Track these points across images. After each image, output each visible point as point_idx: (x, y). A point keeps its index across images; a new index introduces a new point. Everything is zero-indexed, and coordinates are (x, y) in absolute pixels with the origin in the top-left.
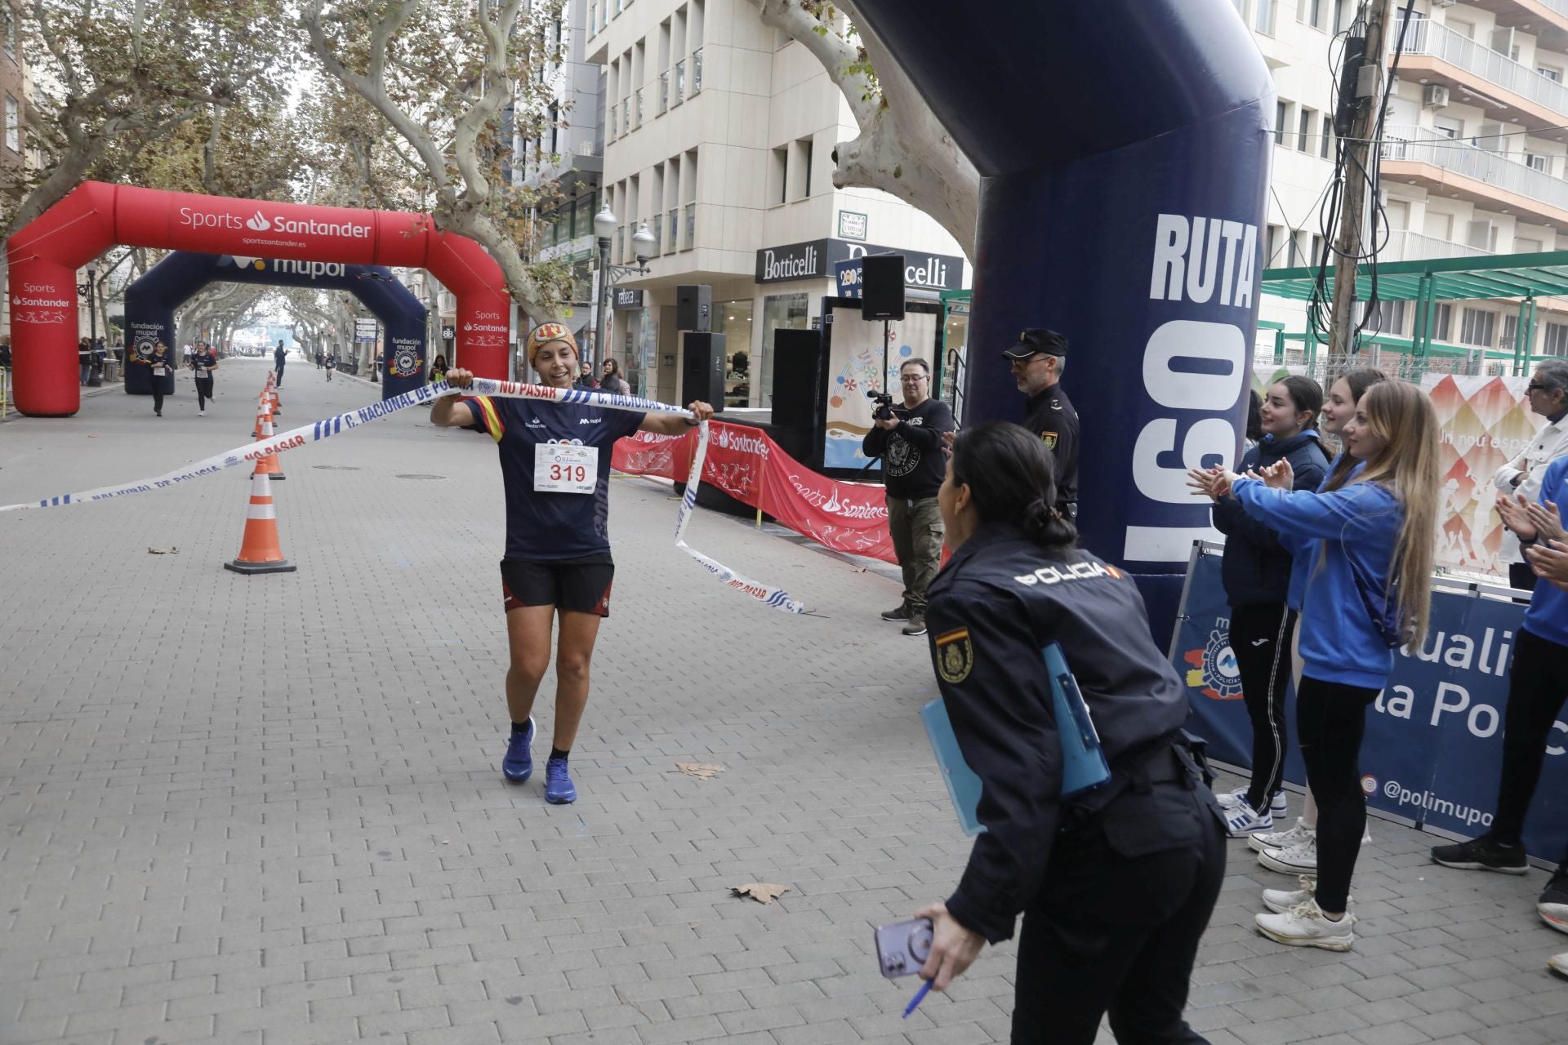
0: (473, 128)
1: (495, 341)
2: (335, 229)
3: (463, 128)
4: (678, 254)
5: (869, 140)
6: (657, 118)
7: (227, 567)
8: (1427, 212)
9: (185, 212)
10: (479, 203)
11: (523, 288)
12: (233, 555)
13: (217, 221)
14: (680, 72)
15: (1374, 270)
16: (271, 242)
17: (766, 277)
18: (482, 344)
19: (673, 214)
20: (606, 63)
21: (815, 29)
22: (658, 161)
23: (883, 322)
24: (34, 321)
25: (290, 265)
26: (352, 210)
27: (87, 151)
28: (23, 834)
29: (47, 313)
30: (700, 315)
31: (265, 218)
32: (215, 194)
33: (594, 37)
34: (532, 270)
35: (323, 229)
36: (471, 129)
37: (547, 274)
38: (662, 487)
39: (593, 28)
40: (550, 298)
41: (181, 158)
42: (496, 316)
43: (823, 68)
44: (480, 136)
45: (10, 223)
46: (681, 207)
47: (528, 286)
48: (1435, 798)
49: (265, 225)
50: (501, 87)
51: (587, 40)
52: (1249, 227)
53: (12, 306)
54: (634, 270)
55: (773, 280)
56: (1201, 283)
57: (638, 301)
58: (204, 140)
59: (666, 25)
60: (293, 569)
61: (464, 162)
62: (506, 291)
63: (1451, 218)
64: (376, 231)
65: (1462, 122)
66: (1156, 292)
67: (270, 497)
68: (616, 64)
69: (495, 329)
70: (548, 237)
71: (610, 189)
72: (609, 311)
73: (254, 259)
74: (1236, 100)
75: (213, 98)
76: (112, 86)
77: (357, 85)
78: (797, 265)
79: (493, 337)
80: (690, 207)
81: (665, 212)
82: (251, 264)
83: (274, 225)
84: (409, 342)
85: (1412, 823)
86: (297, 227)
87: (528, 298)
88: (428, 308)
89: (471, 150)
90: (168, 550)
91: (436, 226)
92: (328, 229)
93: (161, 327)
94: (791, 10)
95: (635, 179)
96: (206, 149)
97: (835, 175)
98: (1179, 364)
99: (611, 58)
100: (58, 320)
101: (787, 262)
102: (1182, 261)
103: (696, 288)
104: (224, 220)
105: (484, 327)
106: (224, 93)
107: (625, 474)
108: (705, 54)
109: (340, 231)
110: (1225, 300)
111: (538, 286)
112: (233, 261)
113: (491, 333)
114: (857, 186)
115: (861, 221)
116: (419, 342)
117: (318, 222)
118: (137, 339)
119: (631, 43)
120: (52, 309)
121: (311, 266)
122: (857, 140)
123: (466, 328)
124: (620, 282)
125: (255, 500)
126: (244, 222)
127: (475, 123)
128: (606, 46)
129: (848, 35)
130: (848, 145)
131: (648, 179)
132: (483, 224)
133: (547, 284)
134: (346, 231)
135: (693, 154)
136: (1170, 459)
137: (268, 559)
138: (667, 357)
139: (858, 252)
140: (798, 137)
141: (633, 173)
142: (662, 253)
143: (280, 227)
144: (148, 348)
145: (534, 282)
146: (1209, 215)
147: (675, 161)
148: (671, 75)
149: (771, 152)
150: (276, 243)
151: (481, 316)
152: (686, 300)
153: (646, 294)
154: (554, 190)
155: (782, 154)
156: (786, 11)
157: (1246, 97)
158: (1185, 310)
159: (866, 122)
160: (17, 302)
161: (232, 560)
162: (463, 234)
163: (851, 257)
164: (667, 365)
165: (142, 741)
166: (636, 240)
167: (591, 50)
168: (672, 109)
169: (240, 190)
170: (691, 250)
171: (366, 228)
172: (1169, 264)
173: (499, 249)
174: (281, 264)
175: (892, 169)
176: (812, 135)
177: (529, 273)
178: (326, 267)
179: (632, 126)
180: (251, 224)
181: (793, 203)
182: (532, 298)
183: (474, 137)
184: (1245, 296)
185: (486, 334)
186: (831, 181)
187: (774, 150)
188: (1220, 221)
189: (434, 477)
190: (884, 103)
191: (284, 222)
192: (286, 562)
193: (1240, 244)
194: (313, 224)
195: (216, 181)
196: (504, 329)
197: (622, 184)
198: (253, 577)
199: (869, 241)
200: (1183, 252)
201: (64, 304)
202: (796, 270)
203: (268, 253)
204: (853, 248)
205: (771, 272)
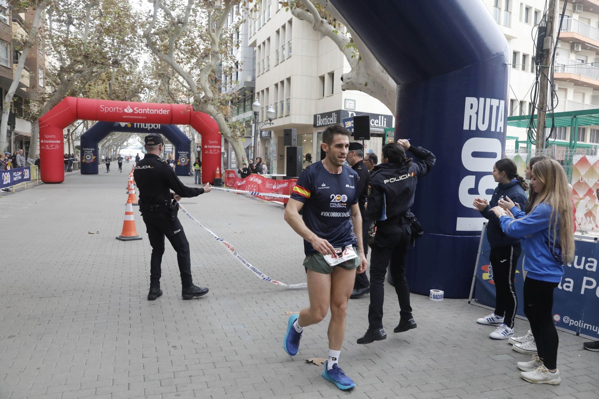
0: (207, 72)
1: (216, 151)
2: (156, 111)
3: (203, 73)
4: (284, 117)
5: (355, 72)
6: (275, 66)
7: (117, 238)
8: (574, 92)
9: (102, 107)
10: (209, 100)
11: (226, 131)
12: (119, 234)
13: (114, 110)
14: (284, 49)
15: (553, 116)
16: (133, 117)
17: (317, 125)
18: (211, 153)
19: (282, 102)
20: (256, 47)
21: (333, 31)
22: (276, 83)
23: (362, 141)
24: (48, 148)
25: (140, 125)
26: (163, 104)
27: (67, 86)
28: (42, 340)
29: (53, 145)
30: (293, 140)
31: (131, 108)
32: (113, 100)
33: (251, 37)
34: (229, 125)
35: (152, 112)
36: (206, 73)
37: (235, 126)
38: (280, 205)
39: (251, 34)
40: (236, 135)
41: (101, 87)
42: (216, 142)
43: (337, 46)
44: (209, 75)
45: (40, 113)
46: (285, 99)
47: (228, 131)
48: (584, 323)
49: (131, 111)
50: (217, 57)
51: (249, 38)
52: (501, 101)
53: (40, 143)
54: (268, 123)
55: (320, 126)
56: (483, 123)
57: (269, 135)
58: (109, 80)
59: (278, 32)
60: (141, 239)
61: (203, 85)
62: (220, 133)
63: (584, 94)
64: (172, 112)
65: (587, 57)
66: (466, 127)
67: (132, 212)
68: (259, 47)
69: (216, 147)
70: (235, 112)
71: (258, 93)
72: (259, 139)
73: (127, 123)
74: (494, 53)
75: (112, 65)
76: (77, 62)
77: (164, 58)
78: (329, 120)
79: (215, 150)
80: (288, 99)
81: (279, 101)
82: (126, 125)
83: (134, 111)
84: (184, 153)
85: (575, 333)
86: (142, 111)
87: (228, 135)
88: (191, 140)
89: (206, 81)
90: (95, 232)
91: (194, 109)
92: (154, 112)
93: (94, 149)
94: (324, 25)
95: (268, 89)
96: (110, 83)
97: (342, 86)
98: (476, 154)
99: (258, 45)
100: (57, 148)
101: (325, 119)
102: (476, 115)
103: (290, 130)
104: (116, 109)
105: (212, 146)
106: (116, 63)
107: (265, 201)
108: (293, 42)
109: (158, 112)
110: (493, 129)
111: (232, 130)
112: (120, 125)
113: (215, 149)
114: (351, 90)
115: (353, 103)
116: (188, 153)
117: (150, 109)
118: (85, 154)
119: (265, 39)
120: (54, 144)
121: (148, 125)
122: (350, 72)
123: (205, 147)
124: (262, 128)
125: (127, 213)
126: (123, 110)
127: (207, 71)
128: (256, 40)
129: (346, 33)
130: (347, 74)
131: (272, 89)
132: (211, 108)
133: (235, 130)
134: (161, 112)
135: (289, 80)
136: (473, 191)
137: (132, 235)
138: (281, 156)
139: (352, 114)
140: (328, 72)
141: (267, 87)
142: (278, 117)
143: (136, 111)
144: (89, 157)
145: (230, 129)
146: (485, 97)
147: (282, 82)
148: (280, 50)
149: (318, 78)
150: (135, 117)
151: (211, 142)
152: (287, 134)
153: (272, 132)
154: (237, 95)
155: (322, 78)
156: (322, 25)
157: (499, 52)
158: (477, 133)
159: (353, 66)
160: (42, 142)
161: (119, 236)
162: (204, 112)
163: (350, 116)
164: (281, 159)
165: (85, 304)
166: (268, 112)
167: (250, 42)
168: (281, 63)
169: (122, 98)
170: (289, 115)
171: (168, 111)
172: (471, 116)
173: (217, 117)
174: (137, 125)
175: (364, 83)
176: (334, 71)
177: (228, 125)
178: (153, 126)
179: (266, 70)
180: (126, 110)
181: (327, 97)
182: (229, 135)
183: (207, 76)
184: (501, 128)
185: (212, 149)
186: (340, 88)
187: (320, 77)
188: (490, 99)
189: (194, 203)
190: (360, 58)
191: (138, 109)
192: (138, 236)
193: (498, 108)
194: (148, 110)
195: (113, 95)
196: (219, 147)
197: (263, 91)
198: (127, 242)
199: (356, 110)
200: (476, 111)
201: (59, 142)
202: (329, 122)
203: (132, 121)
204: (350, 113)
205: (319, 123)
